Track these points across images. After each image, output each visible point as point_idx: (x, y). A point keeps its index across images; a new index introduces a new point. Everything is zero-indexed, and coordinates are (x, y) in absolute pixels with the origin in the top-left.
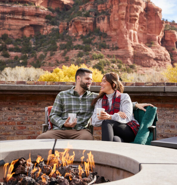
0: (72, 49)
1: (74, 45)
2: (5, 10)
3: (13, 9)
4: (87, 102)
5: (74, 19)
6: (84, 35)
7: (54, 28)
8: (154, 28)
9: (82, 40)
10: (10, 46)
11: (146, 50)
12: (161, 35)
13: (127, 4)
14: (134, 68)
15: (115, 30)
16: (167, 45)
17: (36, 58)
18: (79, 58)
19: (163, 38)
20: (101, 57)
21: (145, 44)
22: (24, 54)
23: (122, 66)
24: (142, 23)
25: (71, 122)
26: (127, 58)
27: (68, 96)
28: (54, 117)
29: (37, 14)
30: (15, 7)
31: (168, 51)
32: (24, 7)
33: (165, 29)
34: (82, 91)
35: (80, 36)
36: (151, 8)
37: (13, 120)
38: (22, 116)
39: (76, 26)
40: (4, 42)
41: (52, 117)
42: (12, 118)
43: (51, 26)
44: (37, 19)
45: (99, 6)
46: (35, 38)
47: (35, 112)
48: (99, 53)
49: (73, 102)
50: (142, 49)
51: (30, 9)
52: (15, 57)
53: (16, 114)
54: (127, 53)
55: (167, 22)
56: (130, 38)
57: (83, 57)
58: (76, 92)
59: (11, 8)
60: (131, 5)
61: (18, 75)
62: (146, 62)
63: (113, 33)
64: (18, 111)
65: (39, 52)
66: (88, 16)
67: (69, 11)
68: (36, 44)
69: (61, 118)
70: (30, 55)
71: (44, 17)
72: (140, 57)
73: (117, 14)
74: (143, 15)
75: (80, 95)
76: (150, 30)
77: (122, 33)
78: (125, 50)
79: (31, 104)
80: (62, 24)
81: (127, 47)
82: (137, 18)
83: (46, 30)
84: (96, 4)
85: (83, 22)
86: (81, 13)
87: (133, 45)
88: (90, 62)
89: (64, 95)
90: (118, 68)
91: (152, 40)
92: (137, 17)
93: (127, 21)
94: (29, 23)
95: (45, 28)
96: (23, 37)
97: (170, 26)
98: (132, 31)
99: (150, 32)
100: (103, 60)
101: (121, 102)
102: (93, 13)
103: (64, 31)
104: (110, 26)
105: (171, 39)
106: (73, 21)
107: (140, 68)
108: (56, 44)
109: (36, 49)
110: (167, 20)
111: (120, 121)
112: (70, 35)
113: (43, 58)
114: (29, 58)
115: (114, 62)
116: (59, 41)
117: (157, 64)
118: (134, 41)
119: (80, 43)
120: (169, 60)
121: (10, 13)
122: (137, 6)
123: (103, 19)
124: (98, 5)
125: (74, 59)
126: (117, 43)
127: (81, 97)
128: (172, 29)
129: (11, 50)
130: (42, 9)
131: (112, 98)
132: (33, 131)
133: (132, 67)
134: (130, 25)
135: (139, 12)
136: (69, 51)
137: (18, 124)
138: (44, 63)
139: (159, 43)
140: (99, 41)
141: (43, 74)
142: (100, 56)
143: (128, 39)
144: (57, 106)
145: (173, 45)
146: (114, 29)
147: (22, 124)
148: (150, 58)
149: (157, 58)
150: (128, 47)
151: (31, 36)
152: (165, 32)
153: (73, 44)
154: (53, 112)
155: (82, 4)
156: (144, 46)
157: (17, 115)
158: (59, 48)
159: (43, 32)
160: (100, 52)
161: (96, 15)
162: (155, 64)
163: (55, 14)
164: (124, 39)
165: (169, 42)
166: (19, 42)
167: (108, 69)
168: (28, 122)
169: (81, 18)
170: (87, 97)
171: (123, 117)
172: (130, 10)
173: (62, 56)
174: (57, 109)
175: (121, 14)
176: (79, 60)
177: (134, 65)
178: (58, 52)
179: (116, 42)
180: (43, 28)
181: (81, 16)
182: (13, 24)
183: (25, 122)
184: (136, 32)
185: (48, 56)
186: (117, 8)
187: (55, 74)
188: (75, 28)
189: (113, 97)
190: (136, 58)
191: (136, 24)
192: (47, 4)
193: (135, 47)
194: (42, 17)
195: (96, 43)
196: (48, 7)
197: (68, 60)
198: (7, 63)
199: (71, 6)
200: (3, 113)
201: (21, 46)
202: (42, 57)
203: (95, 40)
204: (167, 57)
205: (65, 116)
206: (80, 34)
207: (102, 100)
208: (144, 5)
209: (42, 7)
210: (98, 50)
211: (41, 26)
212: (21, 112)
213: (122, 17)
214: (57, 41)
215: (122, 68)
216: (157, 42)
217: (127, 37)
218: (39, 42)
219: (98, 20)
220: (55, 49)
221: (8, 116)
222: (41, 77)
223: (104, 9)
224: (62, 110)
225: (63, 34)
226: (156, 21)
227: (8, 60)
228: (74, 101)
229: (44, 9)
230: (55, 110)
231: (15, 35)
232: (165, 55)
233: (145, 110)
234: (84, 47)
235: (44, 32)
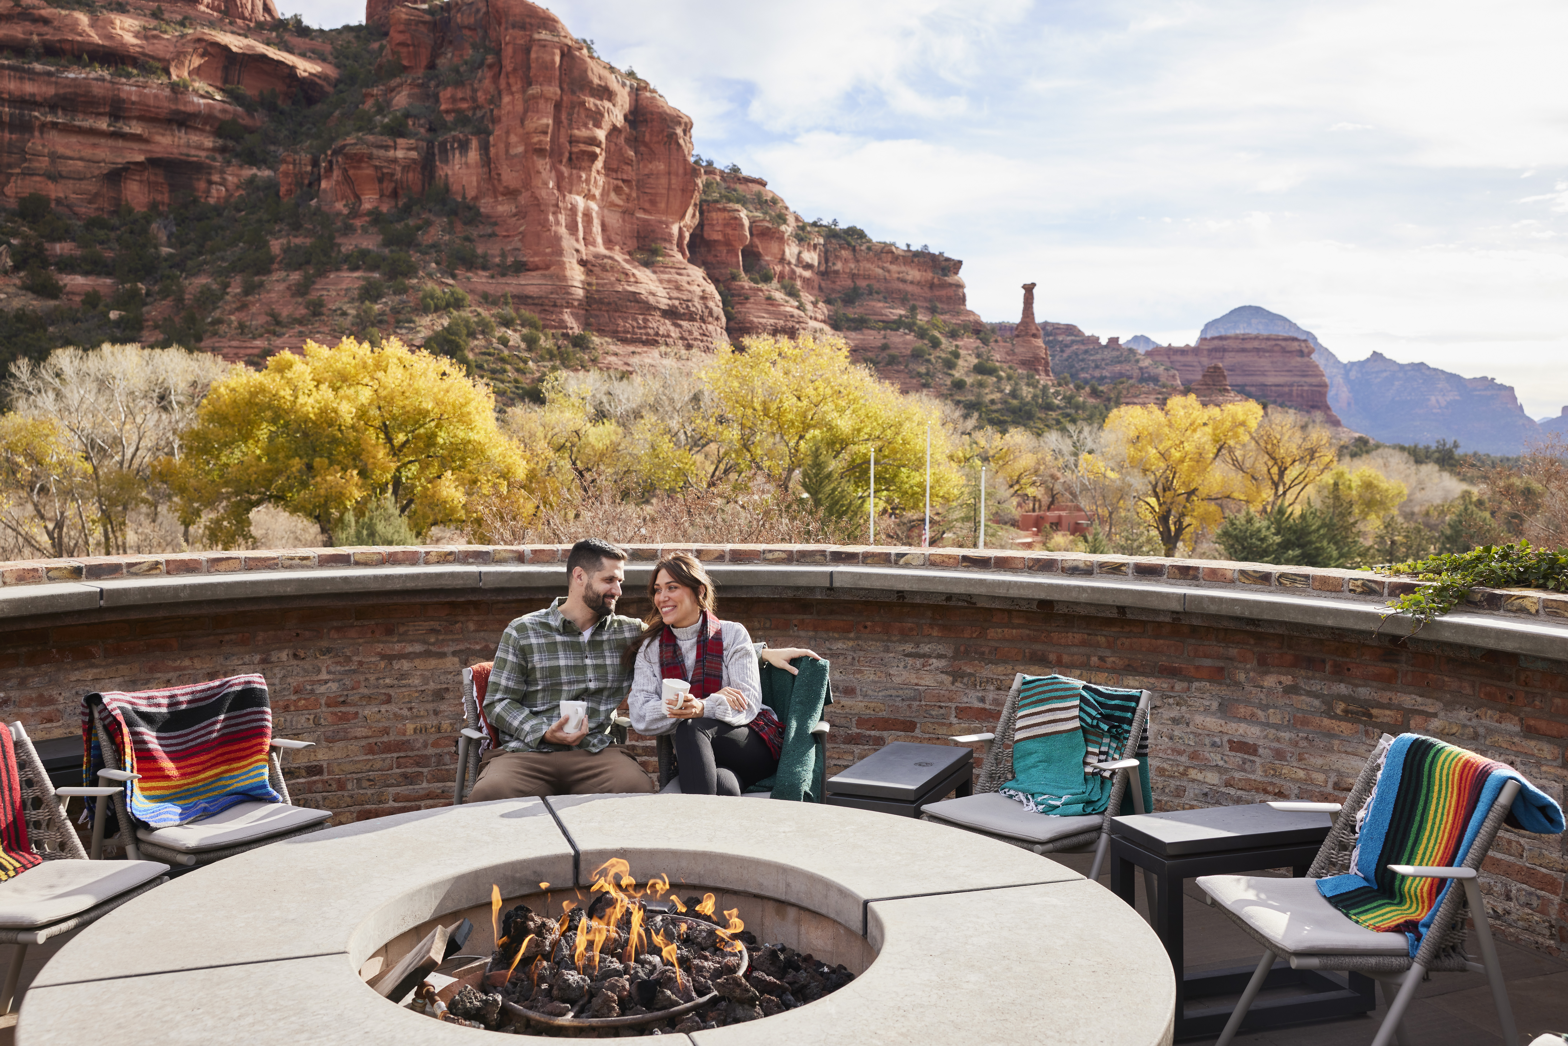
0: (338, 270)
1: (343, 249)
2: (29, 88)
3: (66, 86)
4: (607, 654)
5: (340, 143)
6: (384, 208)
7: (255, 175)
8: (664, 191)
9: (375, 230)
10: (61, 248)
11: (633, 275)
12: (690, 219)
13: (559, 91)
14: (588, 348)
15: (511, 194)
16: (710, 258)
17: (180, 300)
18: (367, 303)
19: (698, 232)
20: (458, 304)
21: (630, 253)
22: (128, 286)
23: (543, 338)
24: (616, 171)
25: (571, 731)
26: (562, 306)
27: (545, 636)
28: (503, 709)
29: (178, 112)
30: (75, 79)
31: (716, 281)
32: (117, 80)
33: (704, 197)
34: (589, 616)
35: (369, 213)
36: (652, 113)
37: (312, 691)
38: (339, 677)
39: (351, 172)
40: (31, 229)
41: (498, 708)
42: (309, 687)
43: (241, 167)
44: (180, 138)
45: (446, 94)
46: (171, 216)
47: (390, 658)
48: (447, 284)
49: (561, 654)
50: (618, 271)
51: (146, 91)
52: (87, 295)
53: (319, 671)
54: (561, 287)
55: (710, 169)
56: (572, 228)
57: (384, 300)
58: (569, 622)
59: (56, 83)
60: (575, 98)
61: (114, 378)
62: (635, 324)
63: (504, 208)
64: (326, 662)
65: (195, 275)
66: (402, 135)
67: (318, 107)
68: (176, 240)
69: (527, 711)
70: (156, 288)
71: (208, 128)
72: (609, 304)
73: (520, 131)
74: (621, 140)
75: (584, 628)
76: (646, 198)
77: (538, 205)
78: (551, 277)
79: (373, 632)
80: (290, 159)
81: (562, 265)
82: (598, 150)
83: (221, 184)
84: (432, 84)
85: (379, 158)
86: (370, 120)
87: (585, 258)
88: (411, 321)
89: (531, 633)
90: (523, 345)
91: (654, 240)
92: (599, 145)
93: (561, 162)
94: (141, 151)
95: (216, 178)
96: (120, 209)
97: (723, 185)
98: (580, 202)
99: (647, 206)
100: (466, 314)
101: (725, 653)
102: (422, 121)
103: (299, 192)
104: (490, 178)
105: (725, 235)
106: (335, 153)
107: (613, 348)
108: (266, 244)
109: (179, 264)
110: (710, 164)
111: (733, 718)
112: (325, 208)
113: (214, 303)
114: (149, 300)
115: (507, 323)
116: (280, 231)
117: (675, 333)
118: (588, 241)
119: (370, 243)
120: (717, 319)
121: (53, 105)
122: (598, 102)
123: (464, 147)
124: (440, 88)
125: (345, 307)
126: (519, 245)
127: (586, 635)
128: (730, 200)
129: (68, 266)
130: (201, 92)
131: (695, 640)
132: (387, 724)
133: (579, 342)
134: (571, 175)
135: (606, 125)
136: (322, 273)
137: (328, 705)
138: (219, 321)
139: (681, 250)
140: (447, 238)
141: (222, 378)
142: (452, 300)
143: (563, 231)
144: (510, 672)
145: (734, 260)
146: (506, 187)
147: (344, 702)
148: (647, 308)
149: (677, 308)
150: (564, 263)
151: (154, 206)
152: (705, 207)
153: (339, 245)
154: (496, 691)
155: (374, 83)
156: (626, 261)
157: (324, 676)
158: (281, 262)
159: (208, 192)
160: (451, 281)
161: (431, 130)
162: (669, 331)
163: (260, 119)
164: (549, 230)
165: (719, 248)
166: (101, 234)
167: (484, 354)
168: (363, 697)
169: (371, 138)
170: (605, 637)
171: (738, 707)
172: (570, 115)
173: (293, 295)
174: (508, 679)
175: (536, 131)
176: (365, 312)
177: (588, 333)
178: (275, 277)
179: (516, 243)
180: (210, 174)
181: (371, 131)
182: (69, 153)
183: (354, 697)
184: (594, 206)
185: (236, 295)
186: (520, 108)
187: (278, 377)
188: (347, 180)
189: (699, 637)
190: (594, 306)
191: (594, 173)
192: (219, 74)
193: (589, 266)
194: (202, 131)
195: (433, 246)
196: (228, 86)
197: (321, 314)
198: (52, 324)
199: (329, 89)
200: (276, 670)
201: (112, 249)
202: (209, 299)
203: (432, 231)
204: (711, 304)
205: (539, 702)
206: (367, 206)
207: (657, 643)
208: (624, 99)
209: (200, 85)
210: (443, 274)
211: (198, 168)
212: (337, 663)
213: (540, 142)
214: (271, 233)
215: (542, 348)
216: (675, 248)
217: (558, 223)
218: (192, 235)
219: (440, 152)
220: (264, 267)
221: (293, 681)
222: (216, 390)
223: (464, 105)
224: (527, 683)
225: (297, 205)
226: (670, 165)
227: (56, 308)
228: (565, 650)
229: (208, 96)
230: (503, 682)
231: (82, 200)
232: (704, 298)
233: (795, 671)
234: (384, 259)
235: (214, 192)
